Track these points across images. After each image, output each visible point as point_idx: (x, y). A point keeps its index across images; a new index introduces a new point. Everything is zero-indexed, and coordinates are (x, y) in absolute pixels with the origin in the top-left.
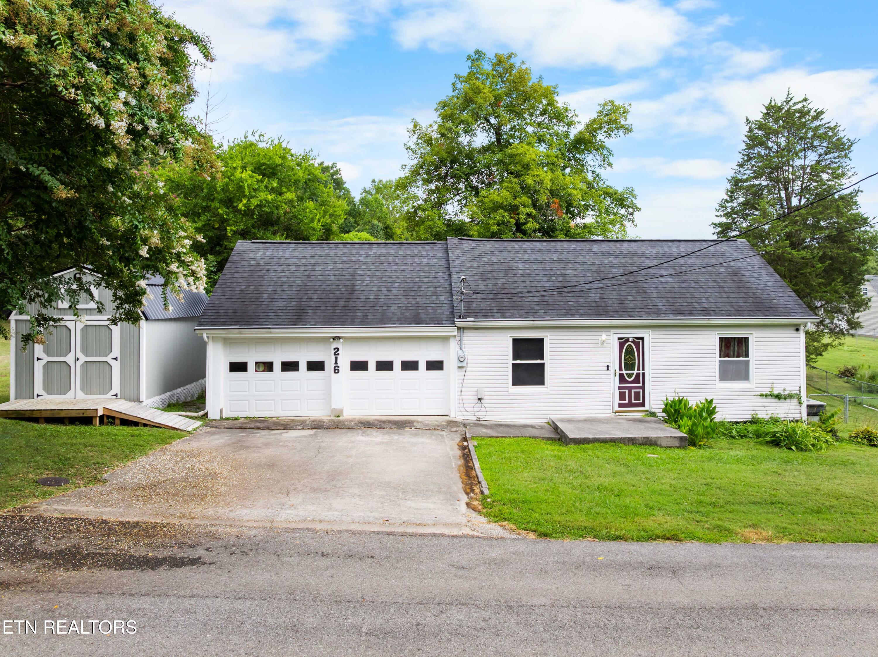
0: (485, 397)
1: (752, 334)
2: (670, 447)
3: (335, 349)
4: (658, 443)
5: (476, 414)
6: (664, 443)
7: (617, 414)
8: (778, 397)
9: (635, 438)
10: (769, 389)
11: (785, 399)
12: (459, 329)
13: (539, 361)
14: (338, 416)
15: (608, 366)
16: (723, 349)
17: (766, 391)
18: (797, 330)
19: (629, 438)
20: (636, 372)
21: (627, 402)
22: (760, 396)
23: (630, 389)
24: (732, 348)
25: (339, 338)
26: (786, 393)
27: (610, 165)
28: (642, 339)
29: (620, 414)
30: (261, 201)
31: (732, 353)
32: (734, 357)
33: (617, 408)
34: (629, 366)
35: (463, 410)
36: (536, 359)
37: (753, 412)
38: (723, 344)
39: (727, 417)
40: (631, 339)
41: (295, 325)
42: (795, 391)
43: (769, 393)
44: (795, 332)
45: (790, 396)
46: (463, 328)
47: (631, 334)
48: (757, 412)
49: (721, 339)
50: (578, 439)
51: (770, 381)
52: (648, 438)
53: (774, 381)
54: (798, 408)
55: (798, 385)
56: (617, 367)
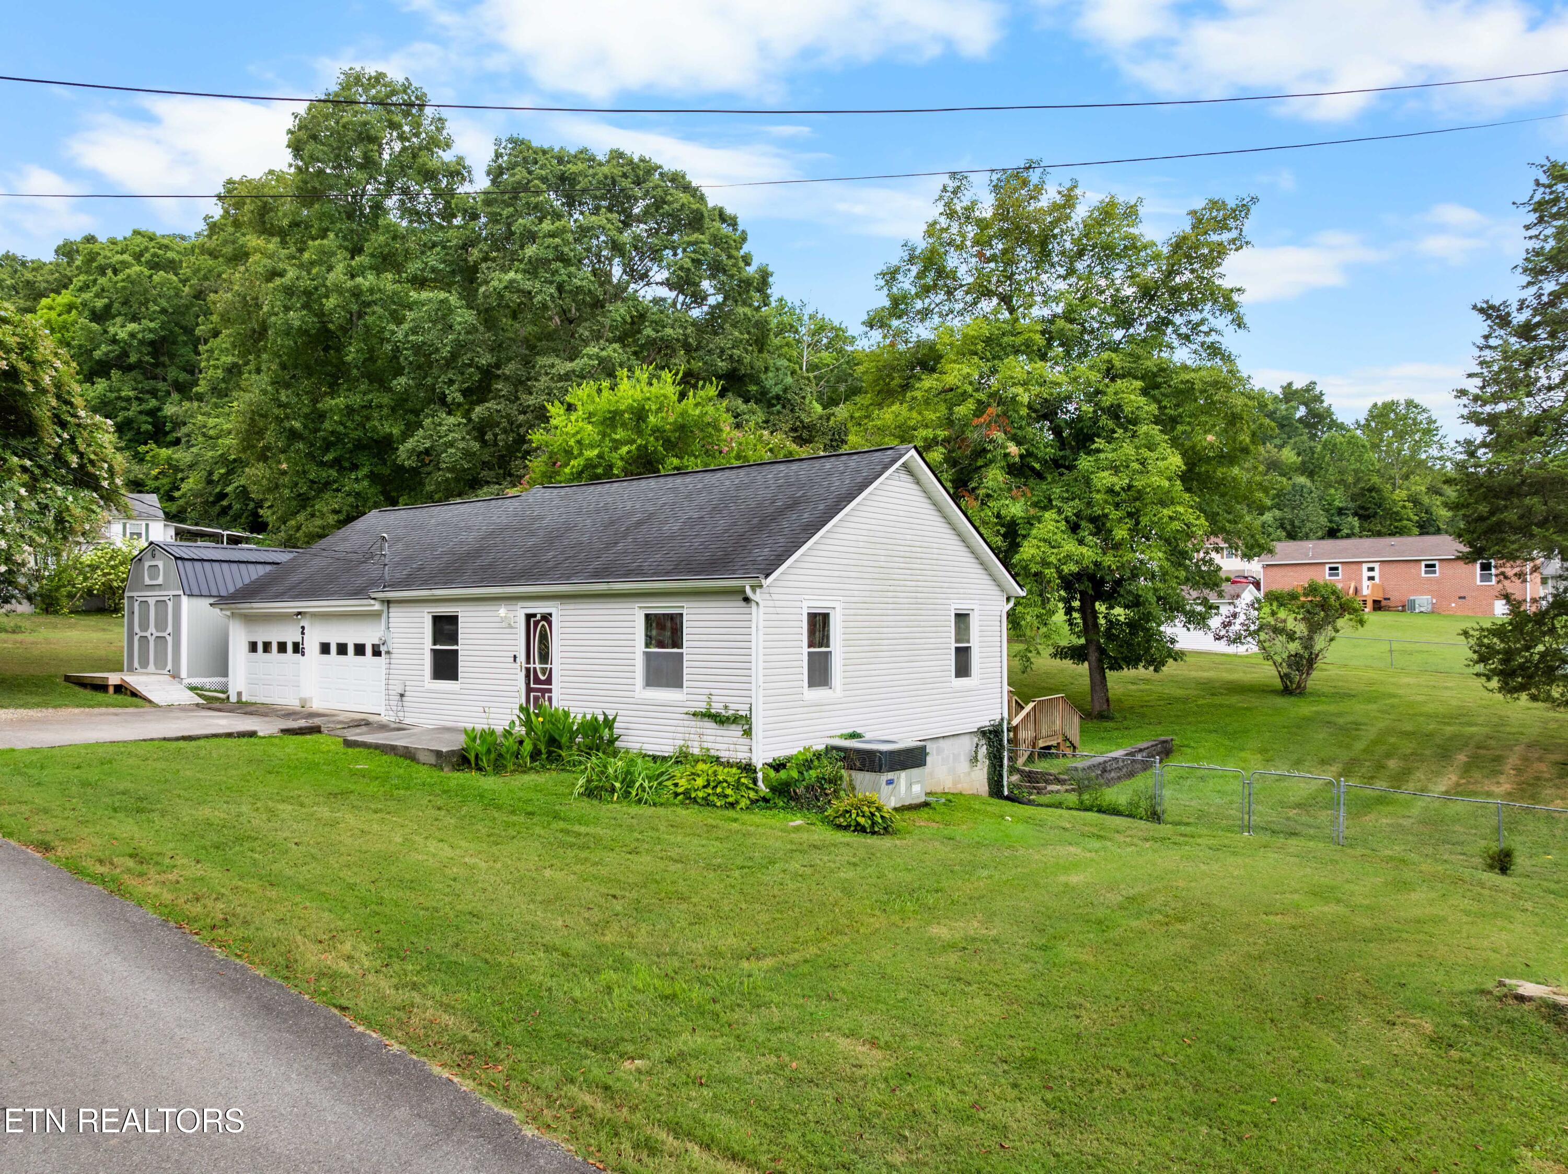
0: (407, 694)
1: (683, 607)
3: (302, 627)
5: (398, 714)
8: (717, 719)
9: (397, 746)
10: (706, 705)
11: (728, 723)
12: (383, 601)
13: (453, 647)
14: (303, 707)
15: (515, 657)
17: (701, 707)
18: (746, 600)
19: (392, 746)
20: (549, 666)
22: (694, 715)
23: (543, 692)
25: (299, 613)
26: (729, 713)
28: (550, 615)
32: (666, 647)
34: (544, 657)
35: (388, 709)
36: (453, 644)
37: (682, 743)
38: (651, 625)
39: (645, 746)
40: (539, 617)
41: (272, 599)
42: (742, 711)
43: (705, 711)
44: (743, 604)
45: (735, 720)
46: (389, 602)
47: (539, 608)
48: (689, 743)
49: (648, 618)
51: (707, 691)
53: (713, 692)
54: (748, 742)
55: (748, 700)
56: (523, 658)
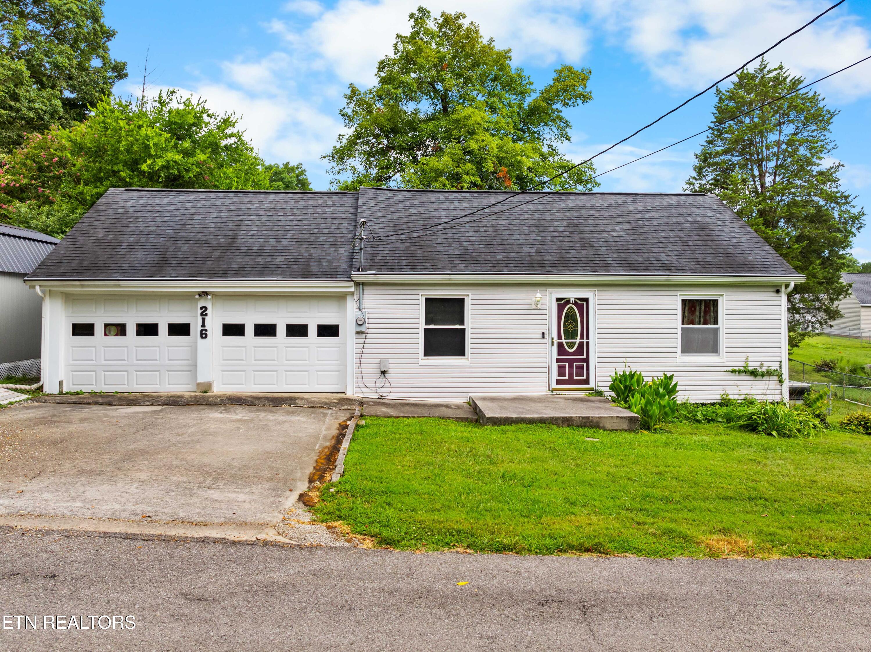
0: (391, 370)
1: (722, 295)
2: (616, 430)
3: (201, 308)
4: (601, 425)
5: (379, 391)
6: (608, 425)
7: (555, 393)
8: (754, 373)
9: (571, 417)
10: (743, 364)
11: (763, 376)
12: (357, 284)
13: (458, 326)
14: (206, 392)
15: (543, 333)
16: (686, 314)
17: (739, 365)
18: (778, 291)
19: (563, 417)
20: (578, 340)
21: (567, 378)
22: (732, 372)
23: (571, 362)
24: (697, 313)
25: (206, 294)
26: (764, 369)
27: (568, 138)
28: (586, 300)
29: (558, 392)
30: (168, 161)
31: (697, 320)
32: (699, 324)
33: (554, 385)
34: (571, 334)
35: (362, 385)
36: (455, 325)
37: (722, 392)
38: (687, 308)
39: (692, 397)
40: (572, 301)
41: (151, 277)
42: (775, 367)
43: (742, 369)
44: (775, 294)
45: (769, 373)
46: (363, 284)
47: (572, 294)
48: (728, 392)
49: (684, 302)
50: (497, 418)
51: (744, 354)
52: (588, 418)
53: (749, 354)
54: (779, 387)
55: (779, 359)
56: (555, 335)
